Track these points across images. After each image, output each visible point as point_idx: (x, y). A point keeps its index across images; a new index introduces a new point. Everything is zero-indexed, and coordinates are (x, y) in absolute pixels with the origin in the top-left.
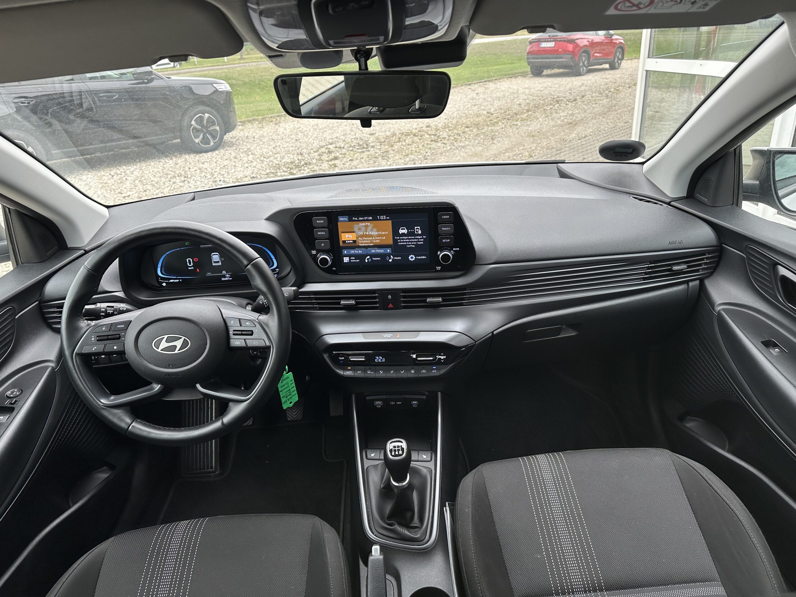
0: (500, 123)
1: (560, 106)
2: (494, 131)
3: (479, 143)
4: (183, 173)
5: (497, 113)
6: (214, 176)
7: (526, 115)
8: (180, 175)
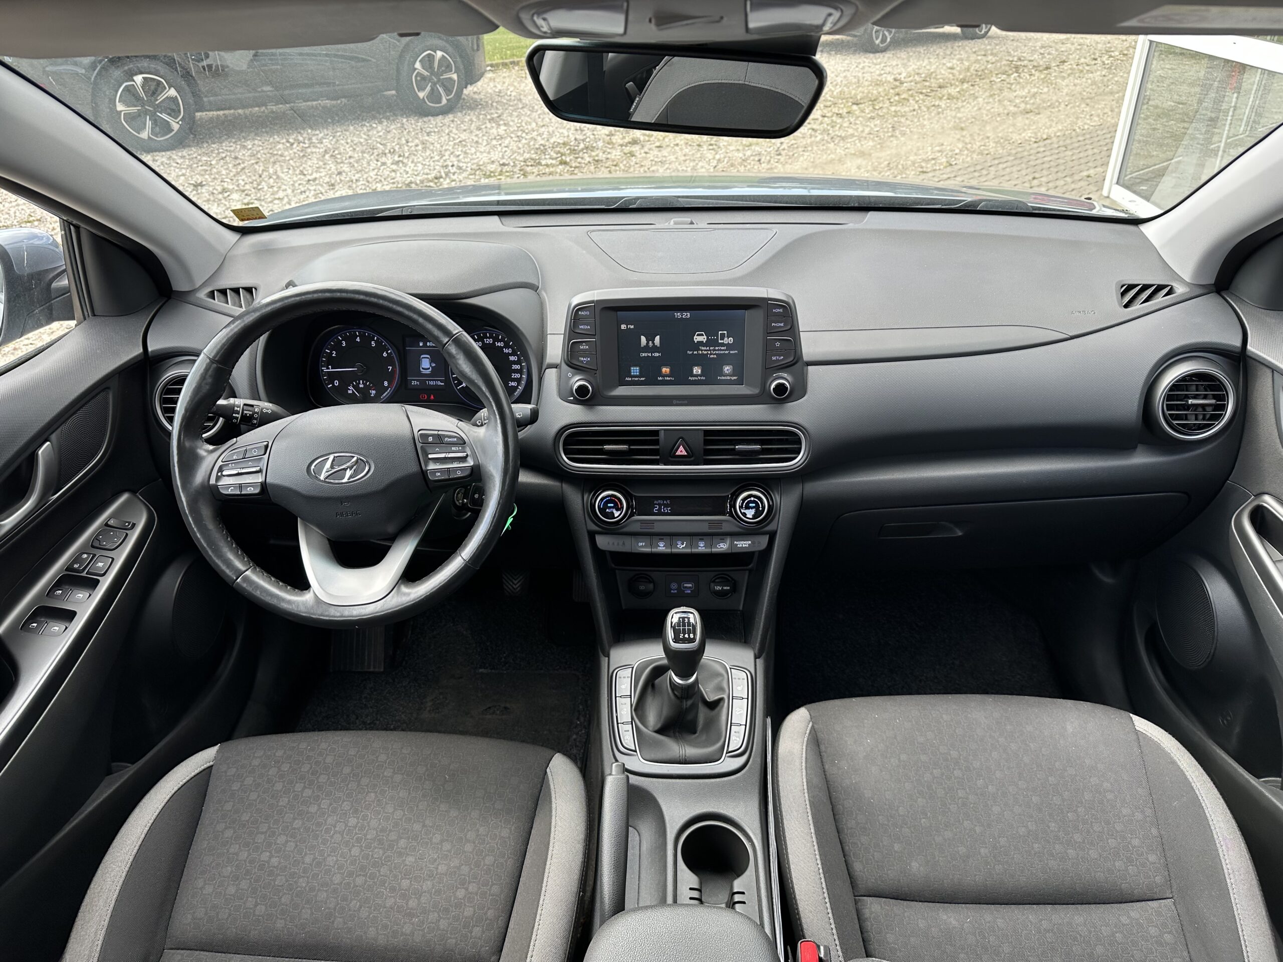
0: (911, 101)
1: (1019, 76)
2: (899, 114)
3: (870, 134)
4: (397, 148)
5: (911, 82)
6: (444, 158)
7: (958, 89)
8: (392, 150)
